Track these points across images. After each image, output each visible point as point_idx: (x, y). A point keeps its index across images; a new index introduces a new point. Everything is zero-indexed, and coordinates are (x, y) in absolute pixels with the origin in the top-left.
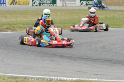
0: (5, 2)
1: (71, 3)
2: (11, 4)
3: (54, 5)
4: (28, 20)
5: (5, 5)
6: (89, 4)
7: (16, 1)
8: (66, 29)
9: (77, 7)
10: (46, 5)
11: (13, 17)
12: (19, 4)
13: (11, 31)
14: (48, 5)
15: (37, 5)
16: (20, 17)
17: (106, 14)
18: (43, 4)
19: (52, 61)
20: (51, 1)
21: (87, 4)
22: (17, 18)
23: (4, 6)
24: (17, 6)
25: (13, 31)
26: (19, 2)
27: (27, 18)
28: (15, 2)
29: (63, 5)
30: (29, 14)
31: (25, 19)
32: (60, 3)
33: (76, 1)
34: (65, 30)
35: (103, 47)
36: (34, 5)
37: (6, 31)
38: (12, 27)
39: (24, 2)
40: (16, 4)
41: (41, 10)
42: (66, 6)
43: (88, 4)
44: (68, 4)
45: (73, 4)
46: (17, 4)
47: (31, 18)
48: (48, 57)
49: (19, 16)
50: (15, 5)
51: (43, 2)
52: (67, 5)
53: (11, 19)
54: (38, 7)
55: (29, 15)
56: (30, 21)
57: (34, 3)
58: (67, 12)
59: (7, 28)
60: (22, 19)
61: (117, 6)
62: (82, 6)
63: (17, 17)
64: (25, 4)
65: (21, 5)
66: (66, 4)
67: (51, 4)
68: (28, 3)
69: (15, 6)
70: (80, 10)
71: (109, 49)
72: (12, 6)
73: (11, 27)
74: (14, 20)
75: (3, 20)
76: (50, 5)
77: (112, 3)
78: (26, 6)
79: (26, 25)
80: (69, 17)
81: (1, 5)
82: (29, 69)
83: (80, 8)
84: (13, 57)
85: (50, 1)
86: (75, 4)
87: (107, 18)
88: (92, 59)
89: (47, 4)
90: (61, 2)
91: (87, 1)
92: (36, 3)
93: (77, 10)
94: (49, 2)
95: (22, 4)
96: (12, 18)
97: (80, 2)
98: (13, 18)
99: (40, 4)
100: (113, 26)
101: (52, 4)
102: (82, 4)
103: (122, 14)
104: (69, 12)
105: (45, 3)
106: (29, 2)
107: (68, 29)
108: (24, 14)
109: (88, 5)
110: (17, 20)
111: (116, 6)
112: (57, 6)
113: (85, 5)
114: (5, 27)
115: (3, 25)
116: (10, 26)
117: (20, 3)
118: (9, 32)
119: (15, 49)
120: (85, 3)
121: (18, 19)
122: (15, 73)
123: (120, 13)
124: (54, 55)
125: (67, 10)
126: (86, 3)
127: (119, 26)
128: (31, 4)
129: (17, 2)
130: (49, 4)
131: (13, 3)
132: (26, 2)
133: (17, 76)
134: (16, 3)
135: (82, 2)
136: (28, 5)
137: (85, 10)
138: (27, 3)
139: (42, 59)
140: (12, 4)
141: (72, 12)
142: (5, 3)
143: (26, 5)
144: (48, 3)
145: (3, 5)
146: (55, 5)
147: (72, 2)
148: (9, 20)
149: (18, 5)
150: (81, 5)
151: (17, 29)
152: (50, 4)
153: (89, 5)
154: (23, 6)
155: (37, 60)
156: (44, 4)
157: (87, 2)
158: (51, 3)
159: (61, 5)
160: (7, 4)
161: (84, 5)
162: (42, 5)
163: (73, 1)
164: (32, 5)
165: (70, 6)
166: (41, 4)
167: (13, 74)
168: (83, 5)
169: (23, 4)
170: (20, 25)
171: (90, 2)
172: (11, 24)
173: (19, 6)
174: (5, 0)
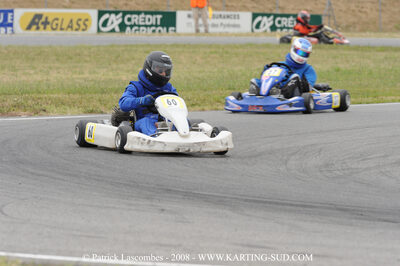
0: (9, 21)
1: (222, 24)
2: (29, 28)
3: (168, 31)
4: (85, 80)
5: (9, 29)
6: (282, 25)
7: (47, 18)
8: (206, 108)
9: (241, 35)
10: (142, 28)
11: (34, 68)
12: (54, 27)
13: (31, 116)
14: (150, 30)
15: (113, 31)
16: (58, 68)
17: (335, 57)
18: (131, 26)
19: (163, 210)
20: (159, 17)
21: (273, 28)
22: (48, 73)
23: (6, 32)
24: (49, 32)
25: (37, 113)
26: (57, 19)
27: (83, 73)
28: (43, 19)
29: (197, 31)
30: (88, 59)
31: (74, 76)
32: (189, 24)
33: (238, 18)
34: (203, 110)
35: (327, 165)
36: (103, 29)
37: (12, 116)
38: (32, 101)
39: (71, 21)
40: (45, 28)
41: (127, 46)
42: (206, 31)
43: (278, 25)
44: (214, 25)
45: (229, 25)
46: (48, 27)
47: (94, 72)
48: (148, 198)
49: (57, 65)
50: (42, 31)
51: (133, 20)
52: (211, 30)
53: (30, 74)
54: (118, 37)
55: (86, 61)
56: (92, 83)
57: (105, 24)
58: (211, 53)
59: (17, 106)
60: (64, 77)
61: (372, 34)
62: (258, 35)
63: (51, 68)
64: (75, 26)
65: (62, 29)
66: (206, 26)
67: (160, 28)
68: (85, 24)
69: (44, 32)
70: (250, 45)
71: (346, 172)
72: (33, 32)
73: (30, 102)
74: (38, 77)
75: (5, 80)
76: (154, 31)
77: (354, 23)
78: (80, 32)
79: (77, 96)
80: (216, 70)
82: (89, 237)
83: (252, 39)
84: (36, 197)
85: (155, 17)
86: (235, 26)
87: (338, 70)
88: (292, 205)
89: (146, 26)
90: (192, 21)
91: (275, 17)
92: (110, 22)
93: (243, 46)
94: (153, 21)
95: (65, 26)
96: (32, 72)
97: (254, 19)
98: (36, 73)
99: (122, 27)
100: (360, 99)
101: (162, 25)
102: (258, 26)
103: (386, 58)
104: (216, 52)
105: (141, 23)
106: (87, 20)
107: (215, 107)
108: (71, 58)
109: (279, 30)
110: (47, 80)
111: (368, 33)
112: (179, 35)
113: (269, 30)
114: (10, 101)
115: (5, 94)
116: (26, 99)
118: (24, 118)
119: (41, 172)
120: (267, 22)
121: (54, 76)
122: (41, 252)
123: (382, 55)
124: (169, 191)
125: (210, 46)
126: (272, 23)
127: (377, 98)
128: (93, 28)
129: (50, 20)
130: (153, 28)
131: (37, 24)
132: (80, 20)
133: (49, 260)
134: (46, 23)
135: (259, 19)
136: (83, 30)
137: (267, 46)
138: (81, 23)
139: (130, 205)
140: (34, 27)
141: (227, 53)
142: (11, 25)
143: (77, 30)
144: (149, 23)
145: (3, 30)
146: (170, 29)
147: (225, 21)
148: (24, 78)
149: (53, 29)
150: (256, 30)
151: (48, 107)
152: (156, 26)
153: (282, 29)
154: (69, 31)
155: (114, 208)
156: (135, 25)
157: (274, 20)
158: (159, 23)
159: (192, 30)
160: (18, 27)
161: (266, 31)
162: (128, 29)
163: (228, 17)
164: (99, 30)
165: (221, 34)
166: (126, 26)
167: (35, 253)
168: (262, 29)
169: (69, 27)
170: (60, 96)
171: (284, 19)
172: (29, 93)
173: (54, 32)
174: (10, 15)
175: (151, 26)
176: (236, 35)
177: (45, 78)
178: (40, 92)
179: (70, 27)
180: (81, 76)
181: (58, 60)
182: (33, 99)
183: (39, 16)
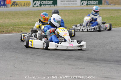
0: (5, 4)
1: (71, 4)
3: (55, 6)
5: (5, 6)
7: (17, 3)
10: (47, 5)
13: (17, 33)
14: (49, 6)
15: (38, 6)
18: (43, 5)
20: (52, 2)
25: (19, 32)
28: (16, 3)
31: (29, 20)
32: (61, 4)
33: (76, 1)
36: (34, 6)
37: (11, 33)
39: (25, 4)
40: (16, 6)
43: (88, 3)
44: (69, 4)
45: (73, 4)
46: (18, 5)
49: (22, 17)
55: (31, 16)
57: (35, 4)
59: (12, 30)
60: (25, 20)
62: (83, 6)
64: (26, 5)
65: (22, 6)
67: (52, 5)
69: (16, 7)
72: (13, 7)
74: (17, 21)
76: (50, 6)
78: (27, 7)
81: (2, 6)
83: (81, 8)
86: (75, 4)
89: (48, 5)
91: (88, 1)
94: (50, 3)
95: (23, 5)
98: (16, 19)
99: (41, 5)
101: (53, 4)
102: (82, 4)
105: (46, 4)
106: (29, 3)
111: (116, 5)
112: (58, 7)
113: (86, 5)
114: (10, 29)
115: (8, 26)
116: (15, 28)
117: (21, 4)
118: (15, 34)
120: (85, 3)
121: (22, 20)
128: (31, 5)
129: (18, 3)
130: (50, 5)
132: (27, 3)
134: (17, 4)
135: (83, 2)
136: (28, 6)
138: (28, 4)
140: (13, 6)
143: (26, 6)
145: (3, 6)
146: (56, 5)
147: (73, 3)
148: (13, 21)
149: (19, 6)
150: (82, 5)
152: (51, 4)
153: (90, 4)
156: (44, 4)
158: (52, 3)
161: (85, 5)
162: (42, 5)
163: (73, 1)
164: (33, 6)
170: (26, 26)
172: (15, 26)
173: (19, 7)
174: (5, 2)
175: (49, 4)
176: (77, 7)
177: (19, 21)
178: (19, 25)
179: (24, 5)
180: (31, 20)
181: (22, 15)
182: (17, 28)
183: (14, 2)
